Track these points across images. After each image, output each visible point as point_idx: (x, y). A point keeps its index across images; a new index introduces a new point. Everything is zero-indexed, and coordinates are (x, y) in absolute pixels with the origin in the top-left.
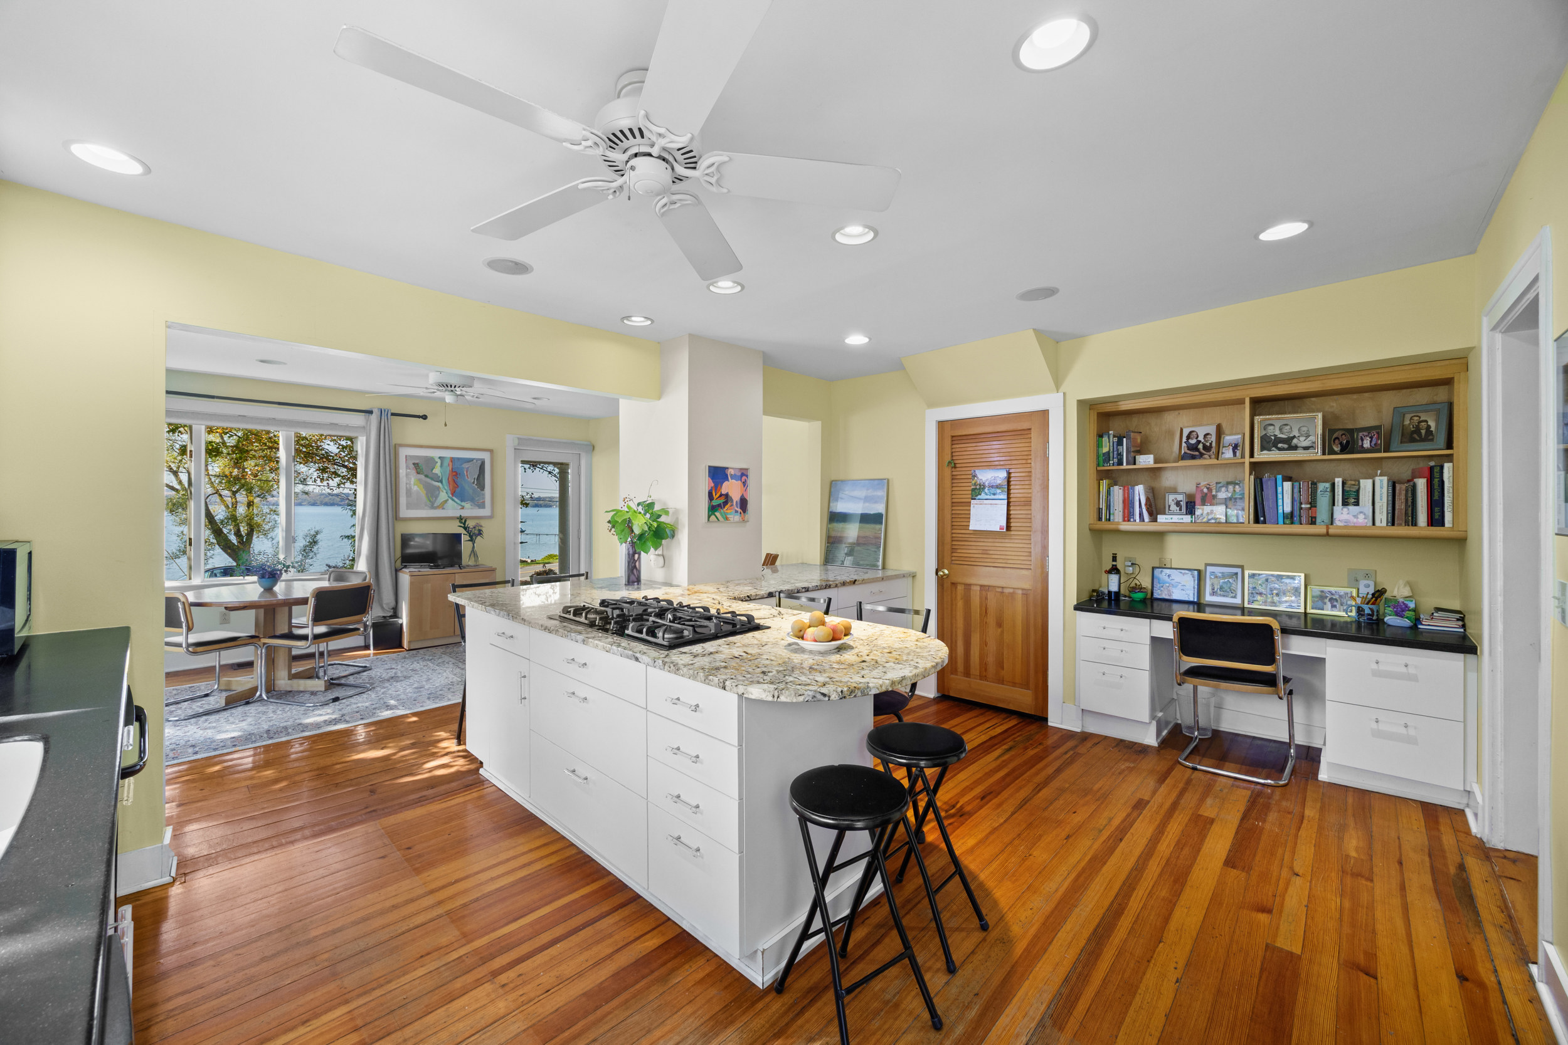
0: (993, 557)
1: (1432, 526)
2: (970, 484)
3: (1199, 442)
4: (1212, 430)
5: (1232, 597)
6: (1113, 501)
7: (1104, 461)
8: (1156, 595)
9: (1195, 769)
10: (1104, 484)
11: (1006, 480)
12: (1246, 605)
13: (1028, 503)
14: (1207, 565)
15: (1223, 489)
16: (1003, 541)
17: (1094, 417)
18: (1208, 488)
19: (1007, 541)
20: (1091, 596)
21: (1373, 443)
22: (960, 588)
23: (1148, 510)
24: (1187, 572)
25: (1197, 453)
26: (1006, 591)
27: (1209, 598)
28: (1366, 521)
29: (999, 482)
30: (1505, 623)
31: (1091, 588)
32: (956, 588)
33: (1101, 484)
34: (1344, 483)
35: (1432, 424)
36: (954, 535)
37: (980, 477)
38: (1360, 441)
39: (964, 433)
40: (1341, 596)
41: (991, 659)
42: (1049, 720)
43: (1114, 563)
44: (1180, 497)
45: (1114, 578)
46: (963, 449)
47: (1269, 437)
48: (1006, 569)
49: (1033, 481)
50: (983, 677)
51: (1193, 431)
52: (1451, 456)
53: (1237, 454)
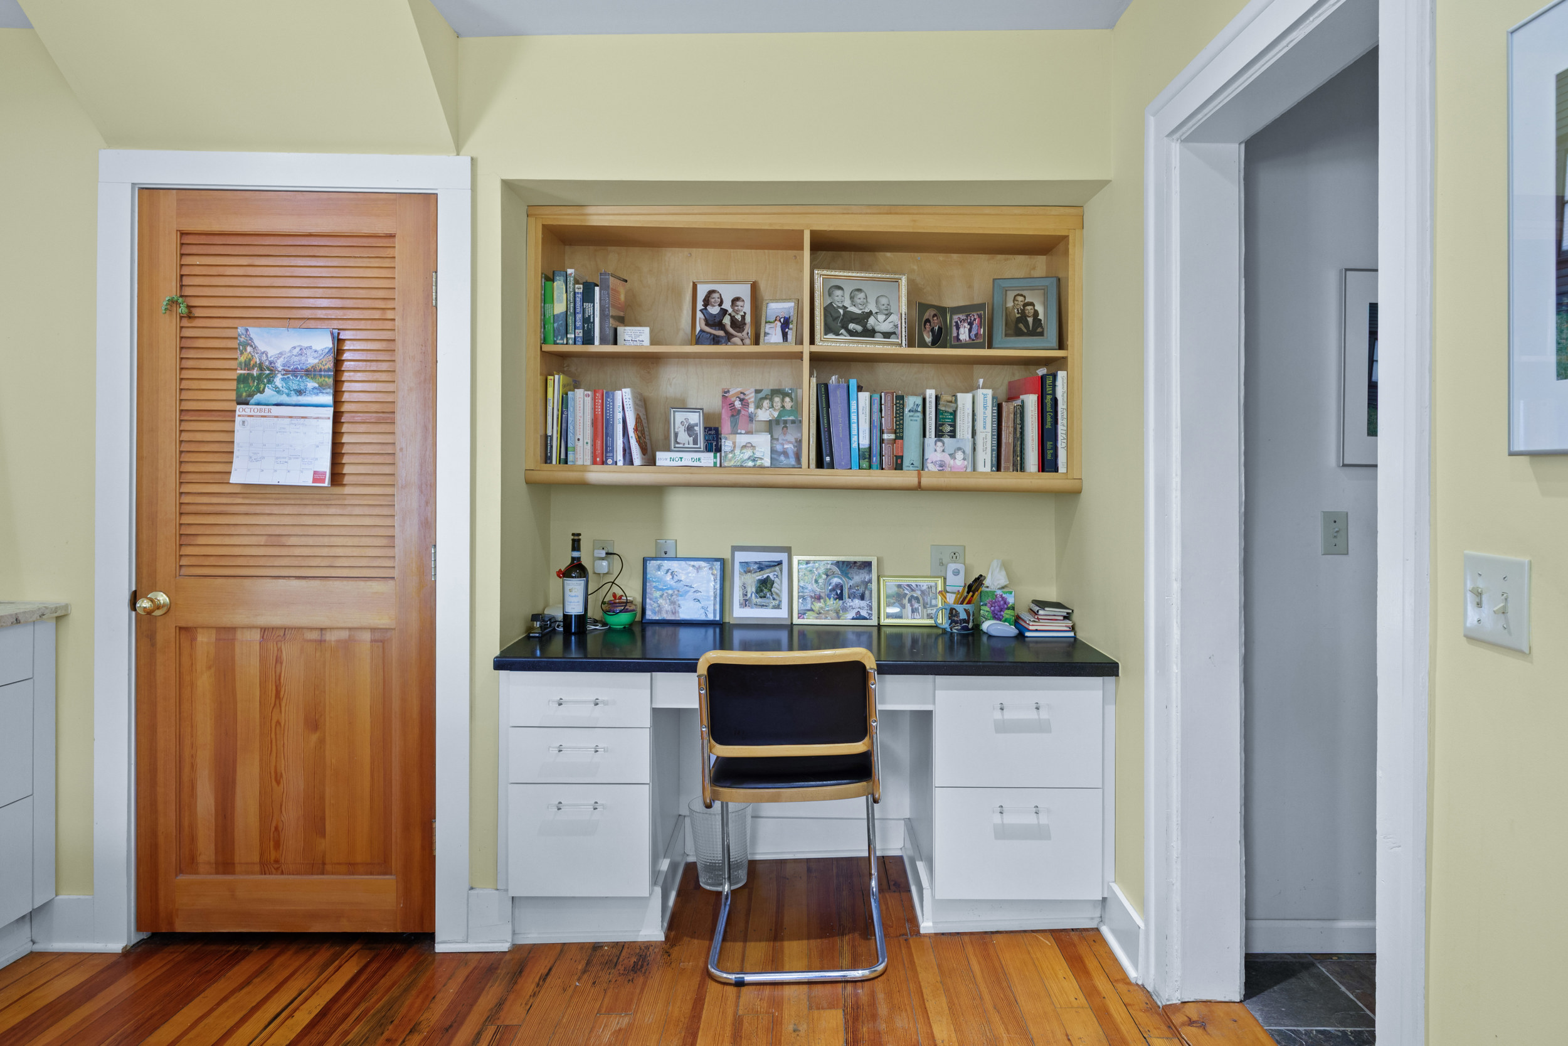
0: (297, 551)
1: (1043, 471)
2: (233, 364)
3: (724, 312)
4: (744, 291)
5: (775, 607)
6: (574, 421)
7: (556, 333)
8: (650, 615)
9: (740, 984)
10: (557, 382)
11: (331, 358)
12: (796, 621)
13: (386, 416)
14: (735, 549)
15: (766, 403)
16: (324, 510)
17: (537, 235)
18: (741, 400)
19: (332, 511)
20: (529, 629)
21: (974, 332)
22: (204, 639)
23: (639, 441)
24: (703, 564)
25: (721, 333)
26: (331, 637)
27: (739, 613)
28: (966, 462)
29: (312, 361)
30: (1183, 627)
31: (529, 611)
32: (193, 639)
33: (550, 383)
34: (937, 398)
35: (1040, 308)
36: (185, 499)
37: (261, 346)
38: (954, 329)
39: (216, 227)
40: (923, 592)
41: (291, 817)
42: (438, 937)
43: (576, 554)
44: (694, 418)
45: (575, 588)
46: (213, 271)
47: (836, 310)
48: (330, 583)
49: (398, 365)
50: (267, 865)
51: (713, 292)
52: (1064, 359)
53: (790, 337)
